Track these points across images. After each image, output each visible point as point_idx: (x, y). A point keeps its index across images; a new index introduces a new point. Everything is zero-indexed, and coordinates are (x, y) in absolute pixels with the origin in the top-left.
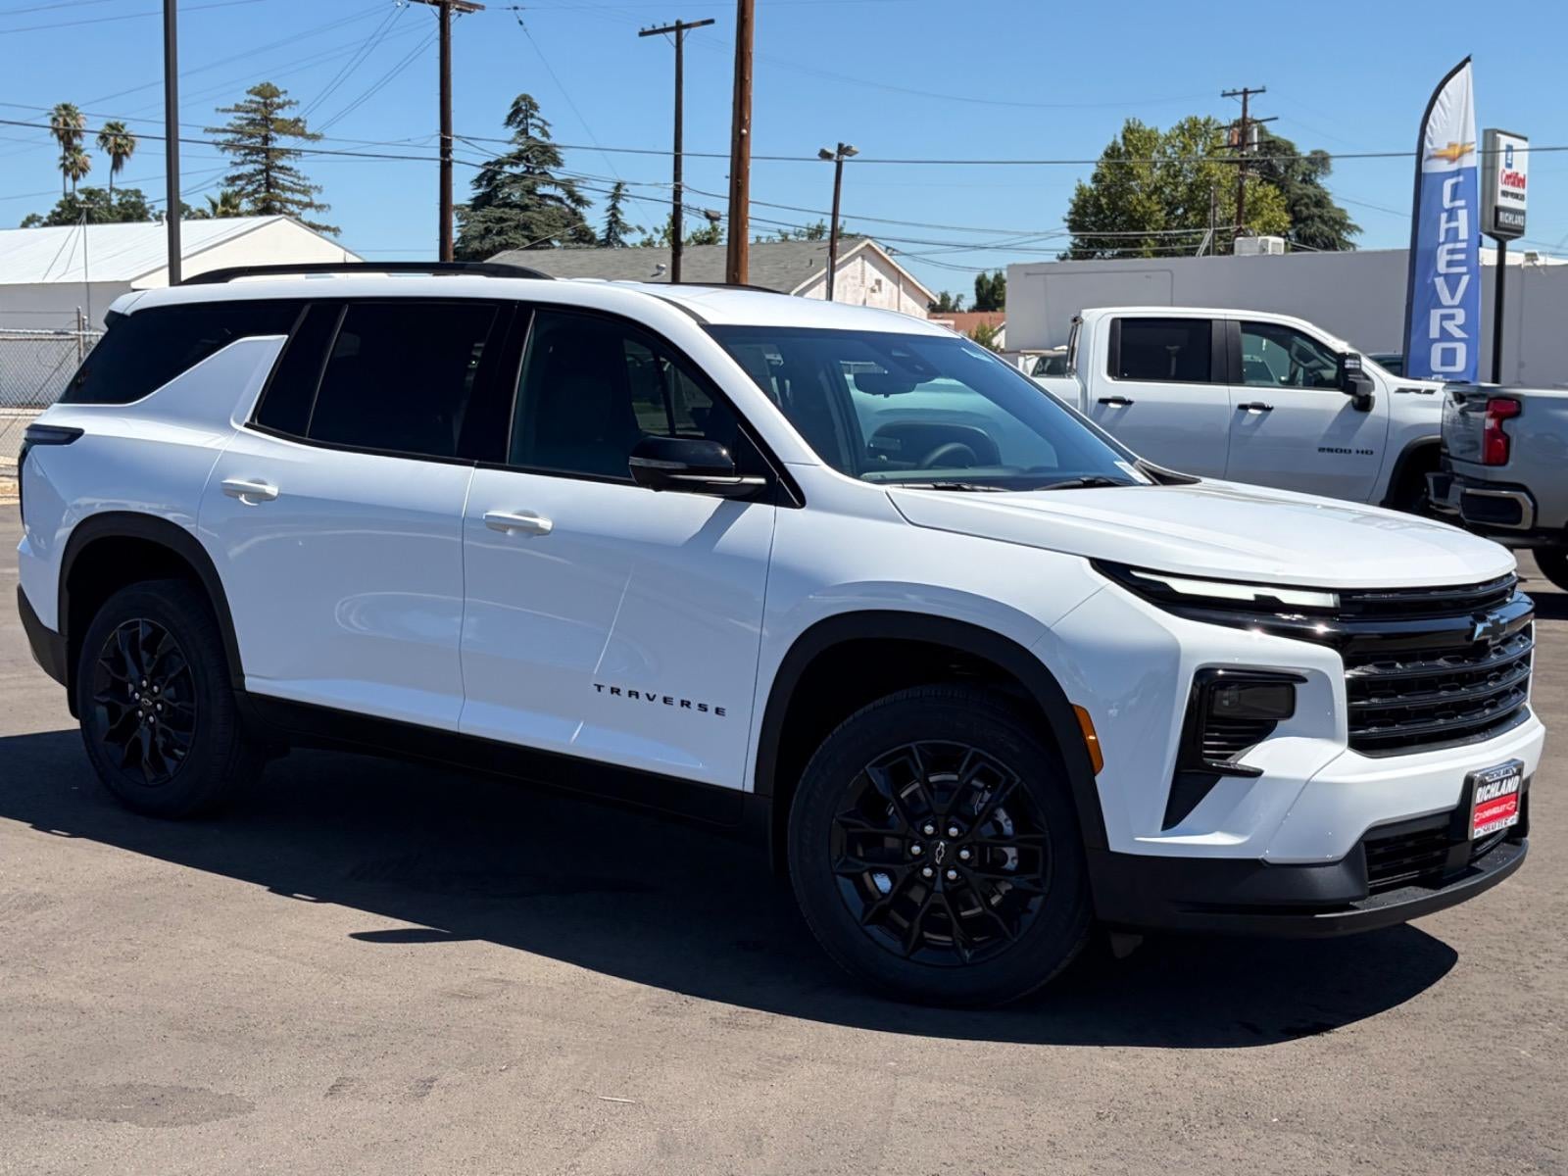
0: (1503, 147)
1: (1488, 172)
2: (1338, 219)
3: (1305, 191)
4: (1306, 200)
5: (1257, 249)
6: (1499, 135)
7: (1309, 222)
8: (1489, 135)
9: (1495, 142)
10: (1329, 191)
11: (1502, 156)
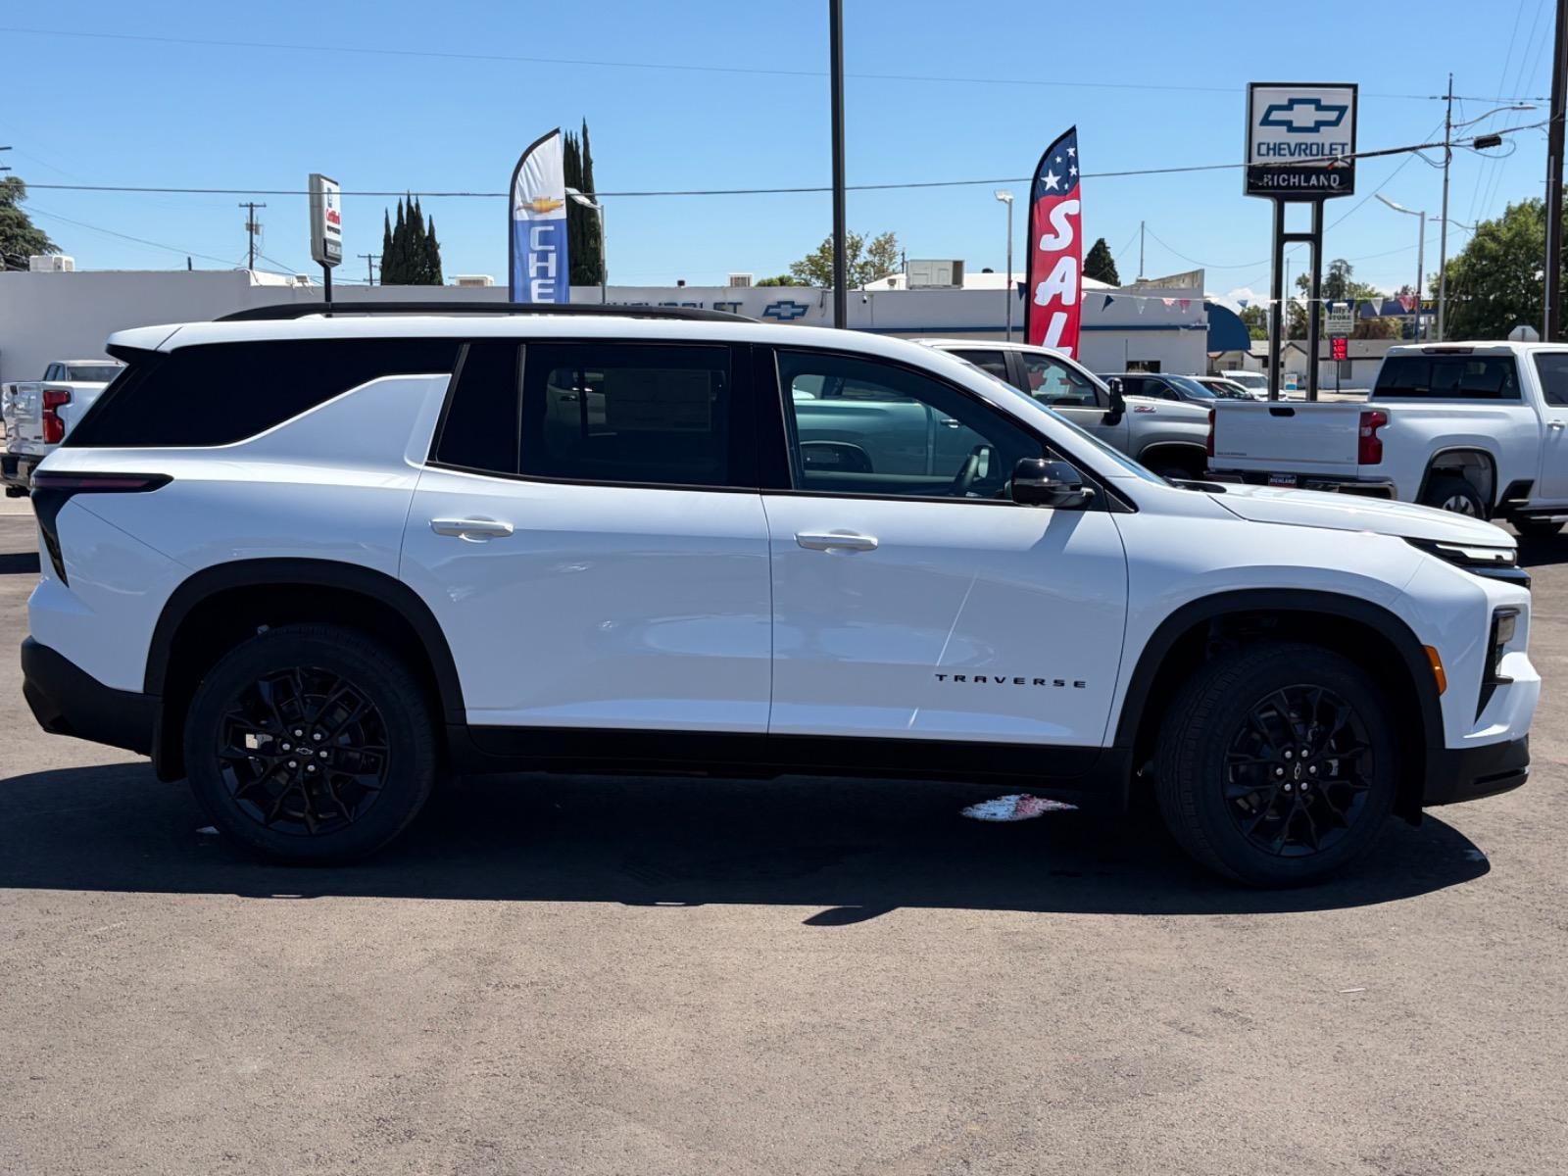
0: (326, 191)
1: (316, 209)
2: (40, 239)
3: (6, 213)
4: (9, 221)
5: (52, 266)
6: (322, 180)
7: (14, 241)
8: (315, 180)
9: (320, 185)
10: (28, 213)
11: (326, 196)
